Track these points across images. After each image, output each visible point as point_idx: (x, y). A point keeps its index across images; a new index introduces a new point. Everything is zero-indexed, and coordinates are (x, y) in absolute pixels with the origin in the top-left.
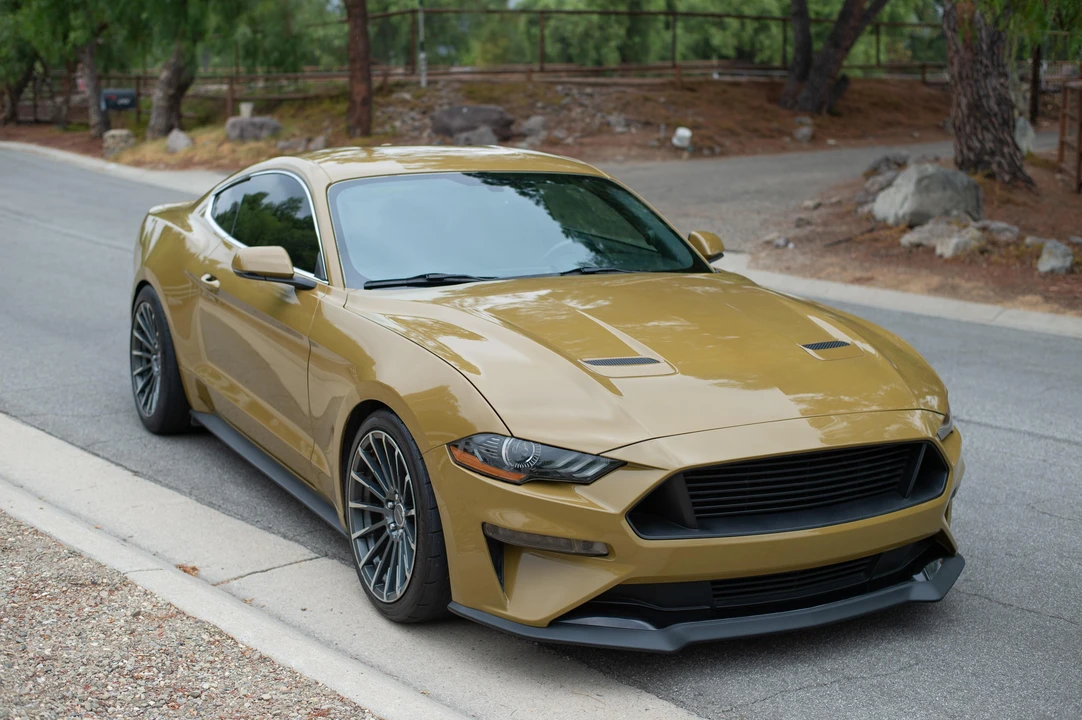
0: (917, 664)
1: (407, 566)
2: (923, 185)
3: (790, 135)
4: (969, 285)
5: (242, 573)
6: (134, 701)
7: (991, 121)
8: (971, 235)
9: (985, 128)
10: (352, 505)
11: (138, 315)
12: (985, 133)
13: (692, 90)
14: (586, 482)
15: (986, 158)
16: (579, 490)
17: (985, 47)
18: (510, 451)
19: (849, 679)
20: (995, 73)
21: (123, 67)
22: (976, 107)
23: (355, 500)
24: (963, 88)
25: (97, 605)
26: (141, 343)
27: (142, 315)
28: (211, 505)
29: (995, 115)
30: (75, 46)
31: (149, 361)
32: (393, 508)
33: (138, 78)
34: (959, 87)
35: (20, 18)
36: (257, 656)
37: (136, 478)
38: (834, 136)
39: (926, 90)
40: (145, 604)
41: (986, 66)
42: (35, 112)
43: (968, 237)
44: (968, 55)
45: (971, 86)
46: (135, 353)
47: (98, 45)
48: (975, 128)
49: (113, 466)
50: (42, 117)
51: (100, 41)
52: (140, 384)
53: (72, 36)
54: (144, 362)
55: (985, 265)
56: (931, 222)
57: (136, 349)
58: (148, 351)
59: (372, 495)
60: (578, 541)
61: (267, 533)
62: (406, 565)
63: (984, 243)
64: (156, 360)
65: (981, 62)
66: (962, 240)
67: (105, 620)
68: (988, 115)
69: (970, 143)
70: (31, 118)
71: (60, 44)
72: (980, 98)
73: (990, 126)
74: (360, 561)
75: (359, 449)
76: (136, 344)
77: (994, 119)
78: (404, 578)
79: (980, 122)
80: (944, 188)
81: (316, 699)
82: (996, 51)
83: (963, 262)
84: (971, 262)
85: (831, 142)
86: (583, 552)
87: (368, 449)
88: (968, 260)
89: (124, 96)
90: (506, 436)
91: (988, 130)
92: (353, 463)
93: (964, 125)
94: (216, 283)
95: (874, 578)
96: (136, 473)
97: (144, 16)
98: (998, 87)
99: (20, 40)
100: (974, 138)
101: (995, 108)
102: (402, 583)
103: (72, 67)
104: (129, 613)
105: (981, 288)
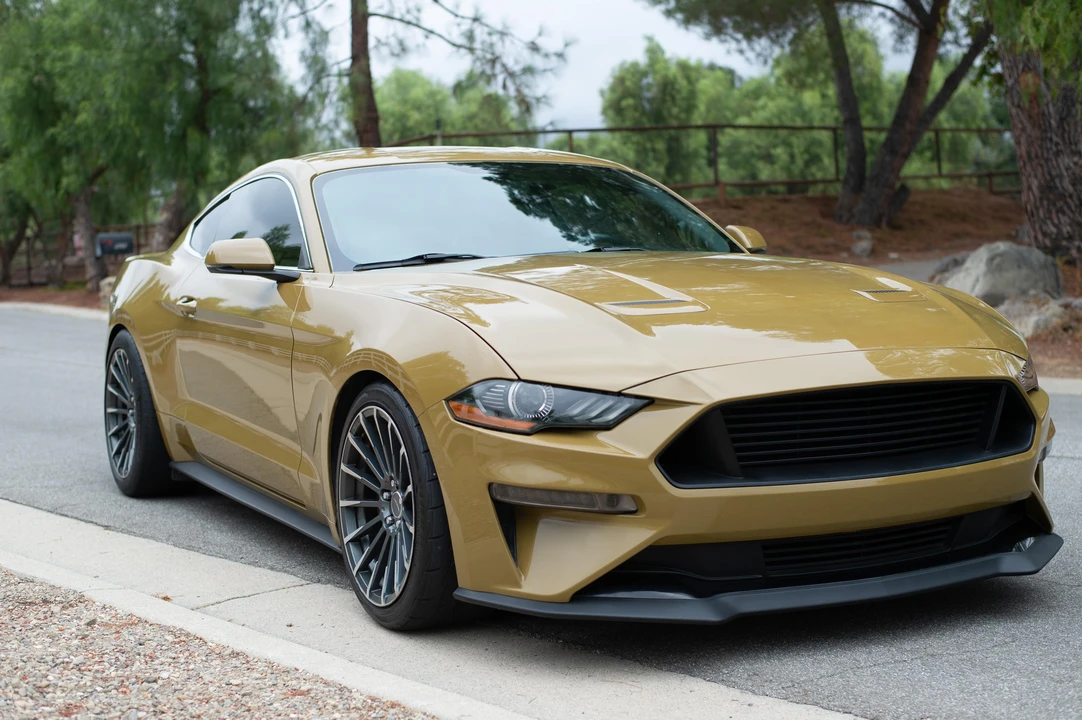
0: (1014, 642)
1: (405, 555)
2: (995, 265)
3: (848, 250)
4: (1055, 362)
5: (221, 599)
6: (78, 687)
7: (1066, 203)
8: (1053, 310)
9: (1060, 211)
10: (343, 503)
11: (111, 366)
12: (1060, 215)
13: (737, 207)
14: (608, 427)
15: (1064, 243)
16: (602, 436)
17: (1053, 123)
18: (518, 398)
19: (932, 655)
20: (1068, 151)
21: (122, 219)
22: (1048, 188)
23: (347, 498)
24: (1033, 170)
25: (46, 618)
26: (116, 397)
27: (116, 365)
28: (189, 548)
29: (1071, 196)
30: (68, 193)
31: (125, 417)
32: (389, 500)
33: (138, 227)
34: (1029, 168)
35: (10, 168)
36: (229, 651)
37: (107, 531)
38: (895, 250)
39: (994, 199)
40: (103, 615)
41: (1057, 144)
42: (29, 275)
43: (1048, 313)
44: (1036, 133)
45: (1041, 166)
46: (110, 410)
47: (93, 193)
48: (1050, 212)
49: (83, 523)
50: (36, 280)
51: (96, 189)
52: (116, 444)
53: (65, 181)
54: (120, 419)
55: (1069, 342)
56: (1007, 302)
57: (111, 406)
58: (124, 406)
59: (367, 489)
60: (600, 494)
61: (253, 567)
62: (404, 558)
63: (1067, 319)
64: (132, 415)
65: (1051, 140)
66: (1043, 317)
67: (54, 629)
68: (1062, 196)
69: (1045, 228)
70: (25, 281)
71: (53, 192)
72: (1053, 179)
73: (1065, 208)
74: (354, 566)
75: (349, 435)
76: (110, 400)
77: (1069, 200)
78: (403, 569)
79: (1054, 204)
80: (1019, 267)
81: (294, 682)
82: (1067, 128)
83: (1045, 341)
84: (1053, 341)
85: (893, 255)
86: (608, 509)
87: (359, 435)
88: (1050, 338)
89: (121, 241)
90: (512, 380)
91: (1064, 213)
92: (344, 453)
93: (1037, 209)
94: (193, 304)
95: (958, 548)
96: (107, 527)
97: (141, 154)
98: (1072, 165)
99: (10, 192)
100: (1049, 222)
101: (1071, 189)
102: (400, 580)
103: (66, 221)
104: (82, 623)
105: (1068, 364)
